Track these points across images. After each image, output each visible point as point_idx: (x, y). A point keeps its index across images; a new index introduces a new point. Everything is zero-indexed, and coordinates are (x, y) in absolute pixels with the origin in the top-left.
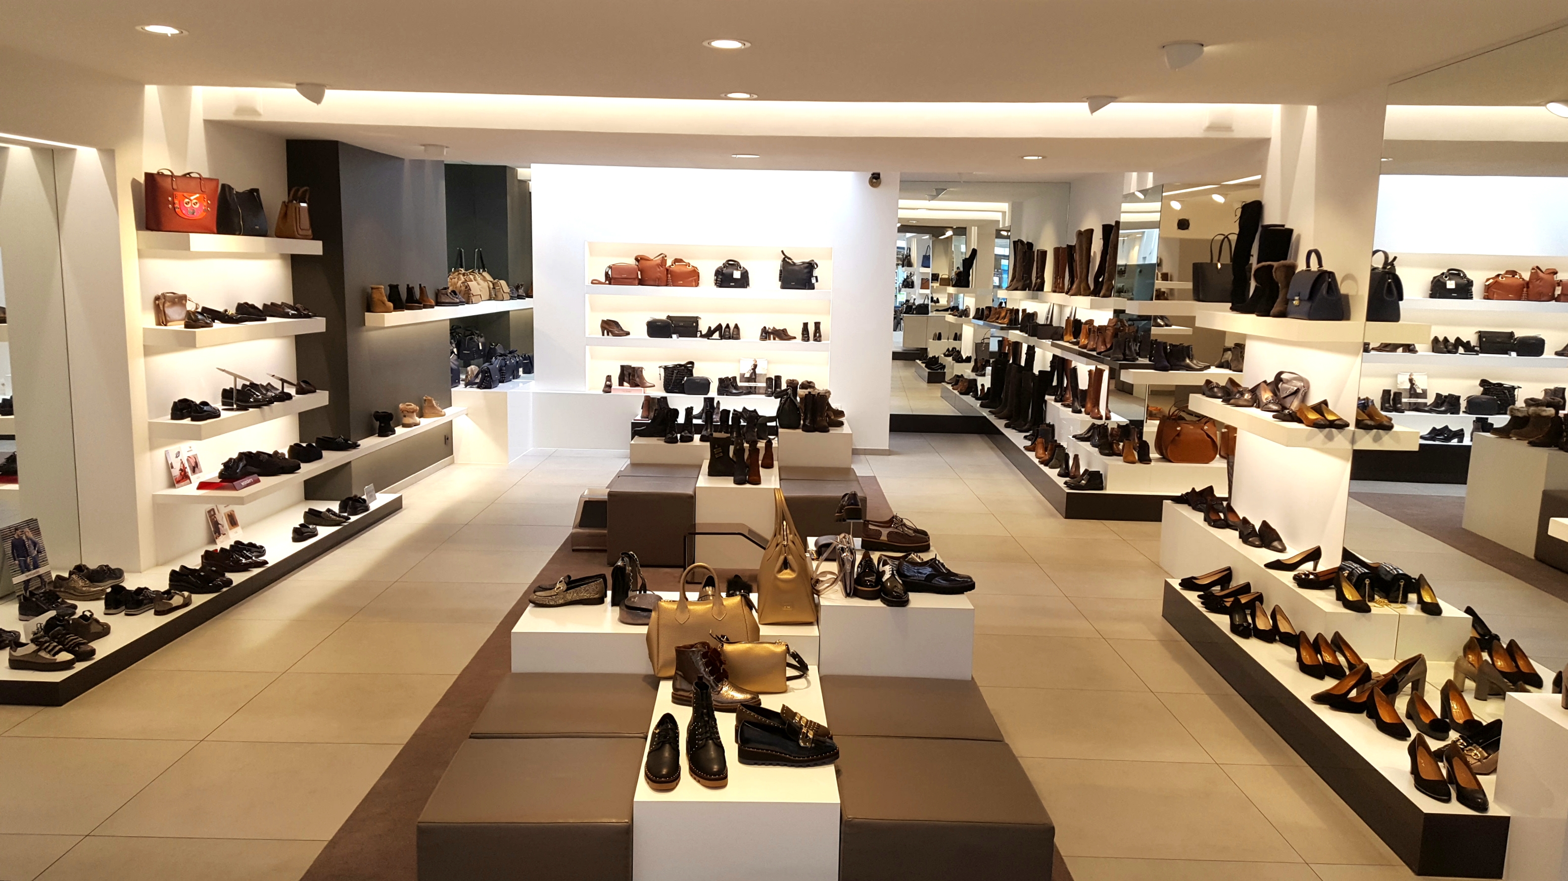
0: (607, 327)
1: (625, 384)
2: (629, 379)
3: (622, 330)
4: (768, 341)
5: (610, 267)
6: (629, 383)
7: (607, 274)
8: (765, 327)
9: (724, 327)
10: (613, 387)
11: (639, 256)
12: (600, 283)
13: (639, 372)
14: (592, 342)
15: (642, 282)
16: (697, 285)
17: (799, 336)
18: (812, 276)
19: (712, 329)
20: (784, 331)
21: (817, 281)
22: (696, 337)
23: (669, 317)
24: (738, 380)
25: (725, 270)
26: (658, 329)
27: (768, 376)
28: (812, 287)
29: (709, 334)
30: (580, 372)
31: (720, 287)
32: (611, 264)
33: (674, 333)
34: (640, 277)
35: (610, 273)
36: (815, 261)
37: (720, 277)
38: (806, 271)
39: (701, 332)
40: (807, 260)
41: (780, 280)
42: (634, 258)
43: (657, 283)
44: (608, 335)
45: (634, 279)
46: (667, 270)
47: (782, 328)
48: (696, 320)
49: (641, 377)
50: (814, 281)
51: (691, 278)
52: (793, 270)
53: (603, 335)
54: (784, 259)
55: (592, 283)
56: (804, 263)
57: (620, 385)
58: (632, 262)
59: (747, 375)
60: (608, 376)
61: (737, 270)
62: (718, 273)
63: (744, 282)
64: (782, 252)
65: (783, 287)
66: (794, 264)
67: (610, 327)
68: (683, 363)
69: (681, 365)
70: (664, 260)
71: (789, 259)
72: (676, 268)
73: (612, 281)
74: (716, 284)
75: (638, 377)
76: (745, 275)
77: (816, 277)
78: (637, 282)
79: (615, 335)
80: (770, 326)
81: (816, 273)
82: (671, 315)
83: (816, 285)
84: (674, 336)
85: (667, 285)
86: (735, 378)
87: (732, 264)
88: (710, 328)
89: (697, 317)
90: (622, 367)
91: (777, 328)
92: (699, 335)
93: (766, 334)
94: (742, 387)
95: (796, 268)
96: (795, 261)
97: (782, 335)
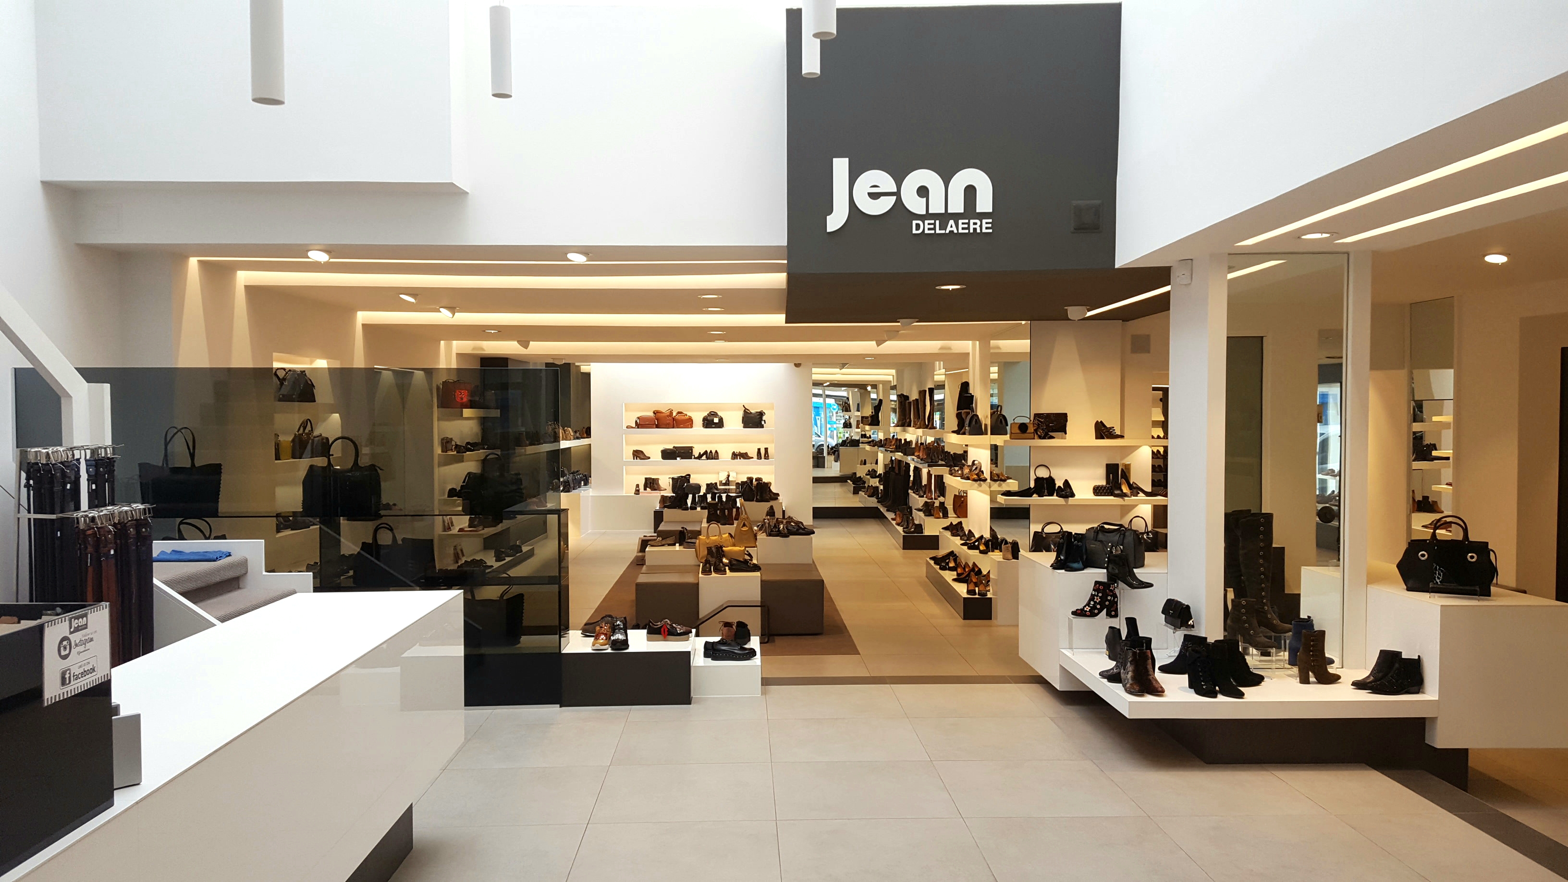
0: (636, 454)
1: (648, 489)
2: (650, 486)
3: (645, 456)
4: (736, 460)
5: (638, 418)
6: (650, 488)
7: (636, 422)
8: (734, 452)
9: (709, 452)
10: (640, 491)
11: (655, 411)
12: (632, 428)
13: (657, 482)
14: (627, 463)
15: (657, 427)
16: (692, 427)
17: (755, 456)
18: (762, 420)
19: (701, 454)
20: (746, 454)
21: (765, 423)
22: (692, 459)
23: (674, 447)
24: (718, 484)
25: (709, 418)
26: (668, 455)
27: (737, 482)
28: (762, 427)
29: (700, 457)
30: (620, 483)
31: (706, 428)
32: (639, 416)
33: (678, 457)
34: (656, 423)
35: (638, 421)
36: (764, 411)
37: (706, 422)
38: (758, 417)
39: (694, 456)
40: (759, 411)
41: (743, 423)
42: (652, 412)
43: (667, 426)
44: (637, 459)
45: (654, 424)
46: (673, 419)
47: (744, 452)
48: (691, 448)
49: (658, 484)
50: (763, 423)
51: (688, 423)
52: (752, 417)
53: (634, 459)
54: (745, 410)
55: (627, 428)
56: (757, 412)
57: (644, 490)
58: (651, 414)
59: (724, 482)
60: (637, 485)
61: (716, 417)
62: (705, 419)
63: (720, 424)
64: (744, 406)
65: (744, 427)
66: (751, 413)
67: (638, 455)
68: (684, 475)
69: (682, 477)
70: (671, 413)
71: (748, 410)
72: (679, 417)
73: (640, 426)
74: (703, 426)
75: (656, 484)
76: (721, 420)
77: (765, 421)
78: (655, 426)
79: (641, 459)
80: (737, 451)
81: (764, 418)
82: (675, 446)
83: (764, 425)
84: (678, 459)
85: (673, 428)
86: (716, 483)
87: (714, 414)
88: (700, 453)
89: (692, 447)
90: (646, 479)
91: (742, 452)
92: (693, 457)
93: (735, 456)
94: (720, 489)
95: (752, 415)
96: (752, 412)
97: (745, 456)
